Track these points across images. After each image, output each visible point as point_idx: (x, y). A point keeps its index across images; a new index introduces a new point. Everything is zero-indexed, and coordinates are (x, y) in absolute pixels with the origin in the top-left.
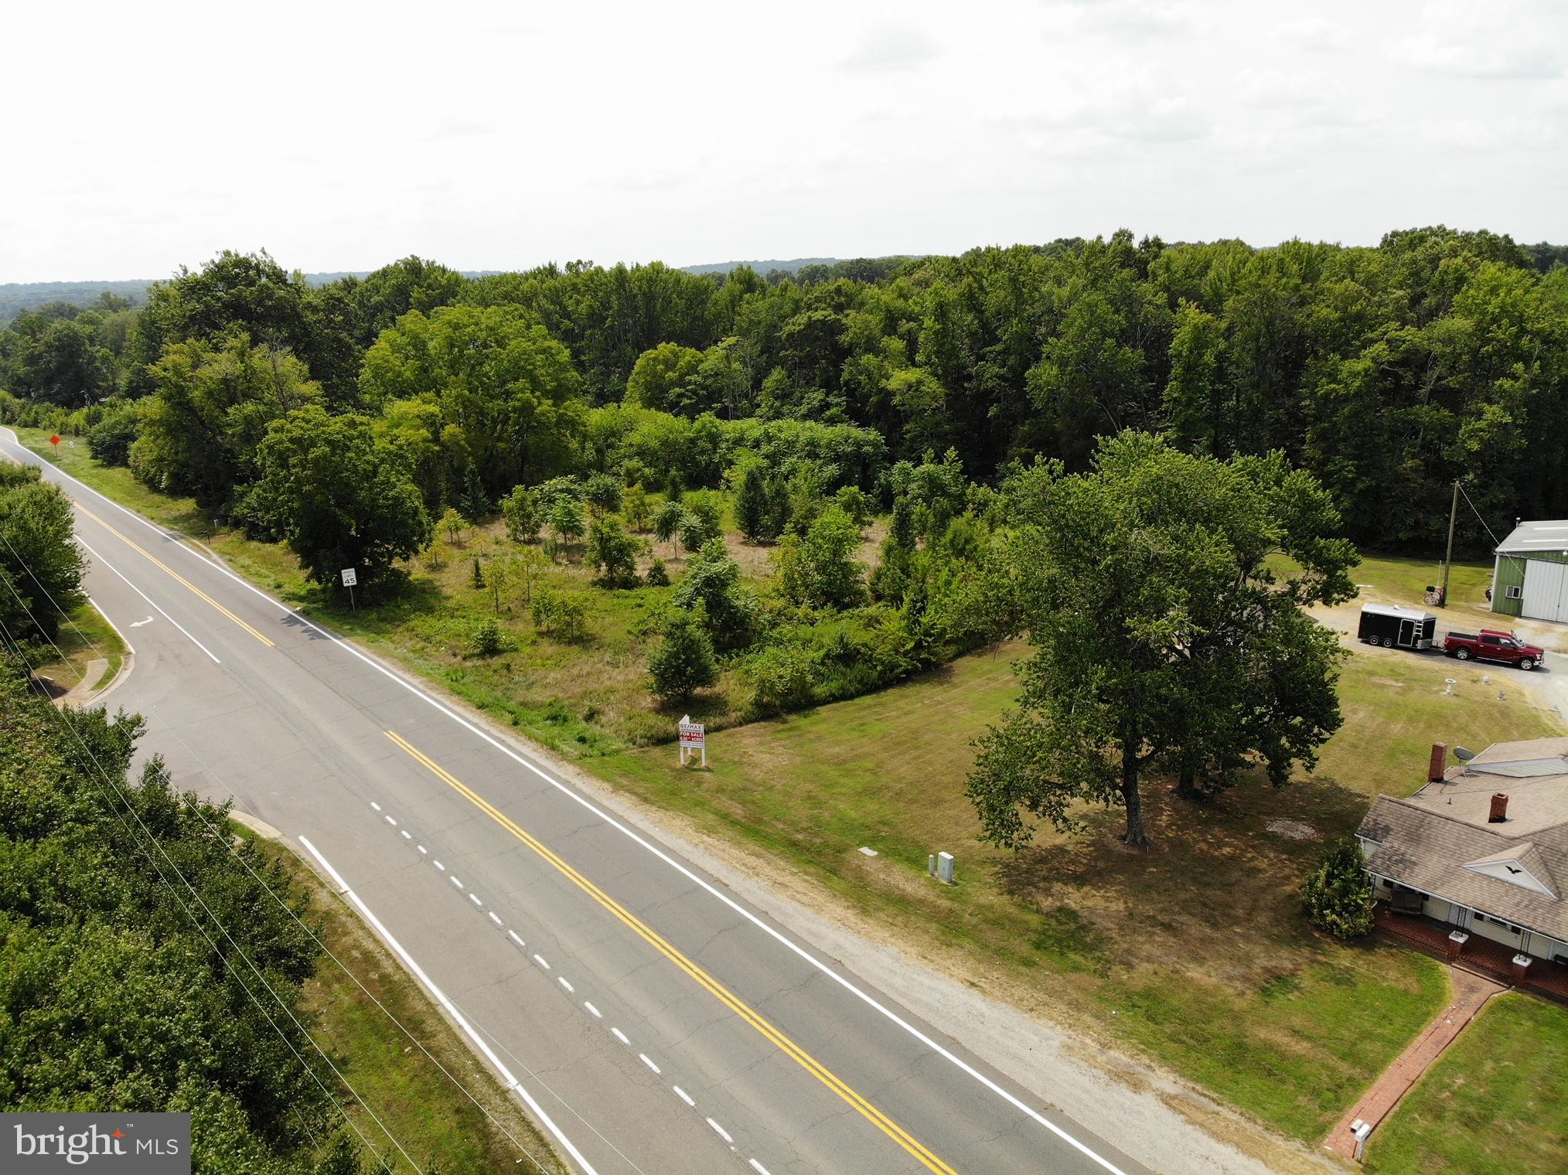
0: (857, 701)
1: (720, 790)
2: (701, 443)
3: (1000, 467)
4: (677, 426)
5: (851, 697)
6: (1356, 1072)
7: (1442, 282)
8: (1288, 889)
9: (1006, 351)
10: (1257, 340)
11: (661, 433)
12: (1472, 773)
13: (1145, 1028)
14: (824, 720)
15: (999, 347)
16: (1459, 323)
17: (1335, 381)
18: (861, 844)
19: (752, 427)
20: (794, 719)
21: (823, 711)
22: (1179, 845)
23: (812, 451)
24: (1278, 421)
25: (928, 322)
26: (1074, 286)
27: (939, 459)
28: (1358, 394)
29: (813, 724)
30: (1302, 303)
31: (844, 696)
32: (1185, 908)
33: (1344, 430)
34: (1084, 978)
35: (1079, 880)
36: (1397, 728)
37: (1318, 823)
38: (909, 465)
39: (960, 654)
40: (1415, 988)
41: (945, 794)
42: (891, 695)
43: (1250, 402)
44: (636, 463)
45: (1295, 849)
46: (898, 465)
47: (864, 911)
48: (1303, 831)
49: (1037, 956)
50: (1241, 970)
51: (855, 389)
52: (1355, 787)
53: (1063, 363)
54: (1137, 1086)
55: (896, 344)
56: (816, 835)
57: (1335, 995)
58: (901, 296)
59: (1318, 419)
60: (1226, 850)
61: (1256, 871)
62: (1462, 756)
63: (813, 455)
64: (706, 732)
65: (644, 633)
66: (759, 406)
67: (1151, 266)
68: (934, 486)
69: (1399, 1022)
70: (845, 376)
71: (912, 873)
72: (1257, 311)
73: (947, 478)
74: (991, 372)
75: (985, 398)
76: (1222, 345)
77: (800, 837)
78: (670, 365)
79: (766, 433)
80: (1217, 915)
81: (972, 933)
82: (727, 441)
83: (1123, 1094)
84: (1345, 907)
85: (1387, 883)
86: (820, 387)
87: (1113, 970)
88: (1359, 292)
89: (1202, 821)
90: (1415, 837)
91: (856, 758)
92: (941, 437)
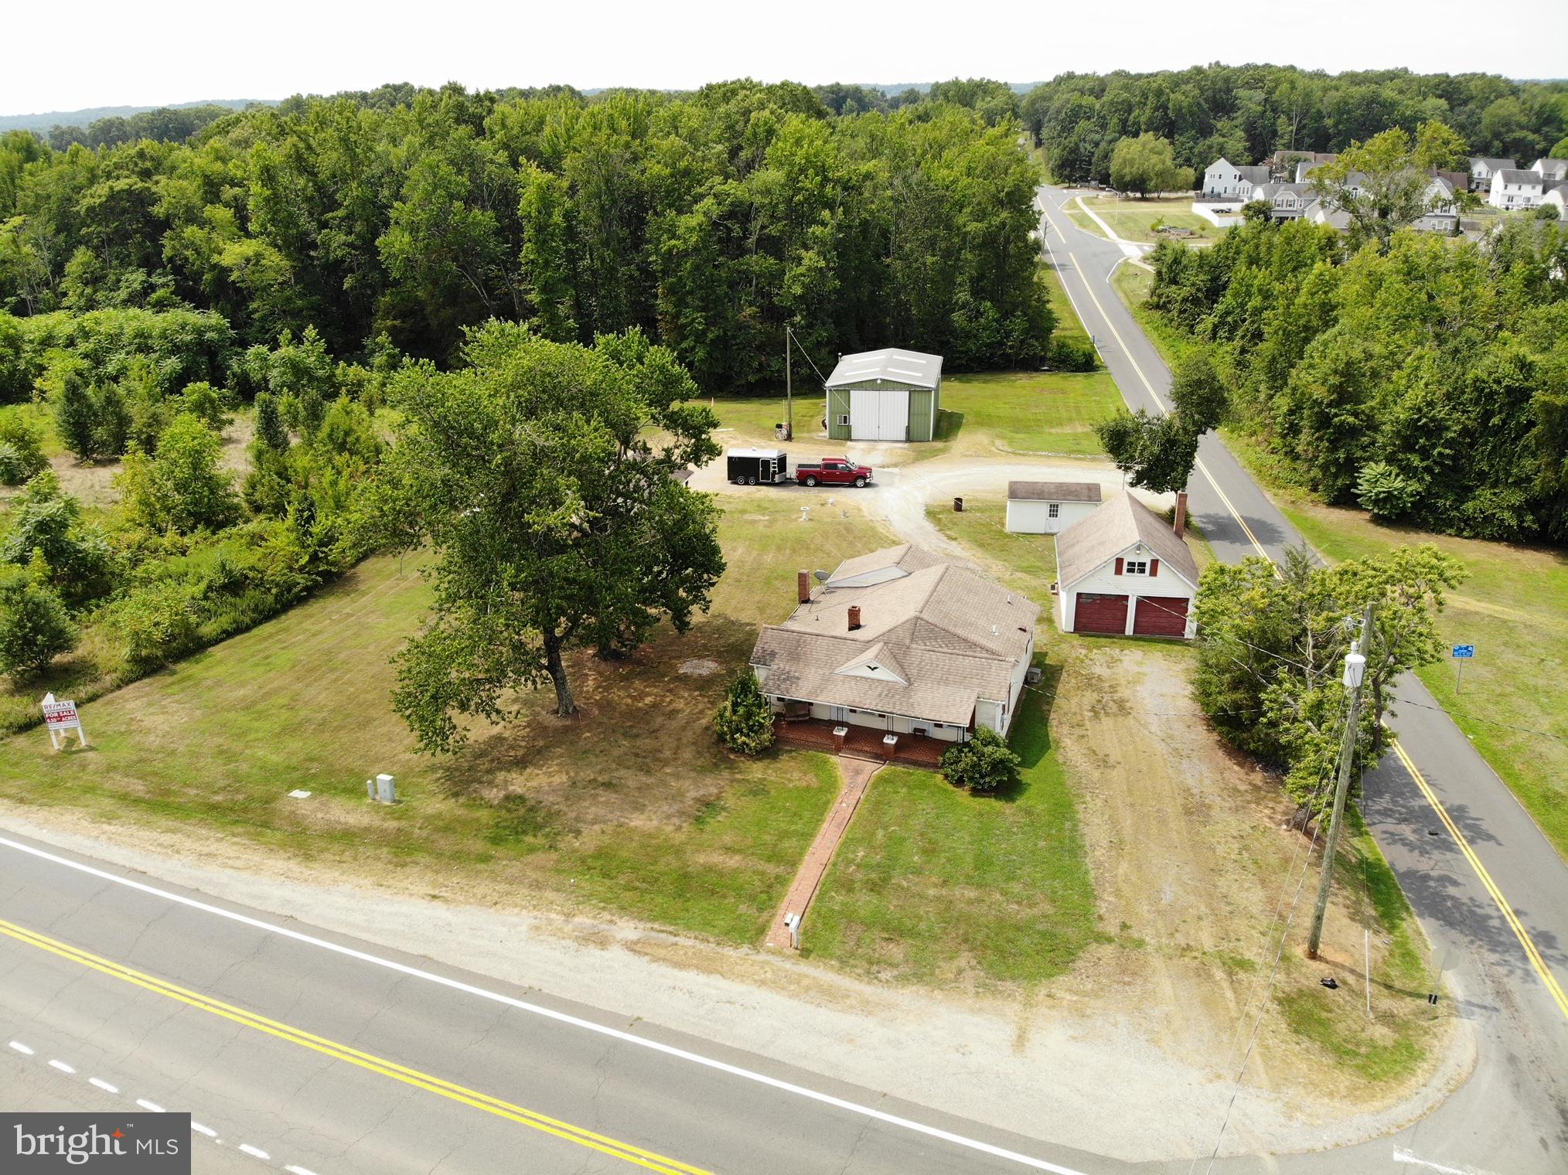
0: (255, 631)
1: (111, 768)
5: (248, 629)
6: (781, 870)
7: (755, 134)
9: (350, 217)
10: (600, 198)
12: (831, 590)
13: (601, 887)
14: (220, 662)
15: (341, 213)
16: (771, 176)
17: (674, 236)
18: (291, 788)
19: (61, 323)
20: (182, 666)
21: (217, 652)
22: (606, 706)
23: (143, 344)
24: (631, 277)
25: (255, 188)
26: (411, 145)
27: (297, 339)
28: (696, 249)
29: (207, 669)
30: (635, 159)
31: (239, 630)
32: (620, 762)
33: (689, 285)
34: (540, 858)
35: (521, 763)
36: (769, 558)
37: (719, 656)
38: (264, 349)
40: (814, 783)
41: (373, 713)
42: (293, 616)
43: (603, 260)
45: (703, 684)
46: (252, 350)
47: (308, 857)
48: (707, 667)
49: (493, 851)
50: (676, 807)
51: (182, 266)
52: (744, 617)
53: (413, 228)
54: (603, 943)
55: (222, 214)
56: (238, 791)
57: (752, 807)
58: (218, 158)
59: (665, 273)
60: (648, 700)
61: (675, 712)
62: (821, 578)
63: (144, 349)
64: (77, 706)
66: (65, 294)
67: (487, 122)
68: (299, 373)
69: (807, 815)
70: (167, 252)
71: (352, 804)
72: (595, 168)
73: (311, 361)
74: (338, 240)
75: (336, 268)
76: (569, 204)
77: (219, 798)
79: (81, 328)
80: (647, 762)
81: (424, 846)
82: (31, 342)
83: (594, 955)
84: (751, 729)
85: (779, 699)
86: (139, 266)
87: (568, 842)
88: (684, 148)
89: (623, 678)
90: (795, 656)
91: (266, 696)
92: (296, 314)
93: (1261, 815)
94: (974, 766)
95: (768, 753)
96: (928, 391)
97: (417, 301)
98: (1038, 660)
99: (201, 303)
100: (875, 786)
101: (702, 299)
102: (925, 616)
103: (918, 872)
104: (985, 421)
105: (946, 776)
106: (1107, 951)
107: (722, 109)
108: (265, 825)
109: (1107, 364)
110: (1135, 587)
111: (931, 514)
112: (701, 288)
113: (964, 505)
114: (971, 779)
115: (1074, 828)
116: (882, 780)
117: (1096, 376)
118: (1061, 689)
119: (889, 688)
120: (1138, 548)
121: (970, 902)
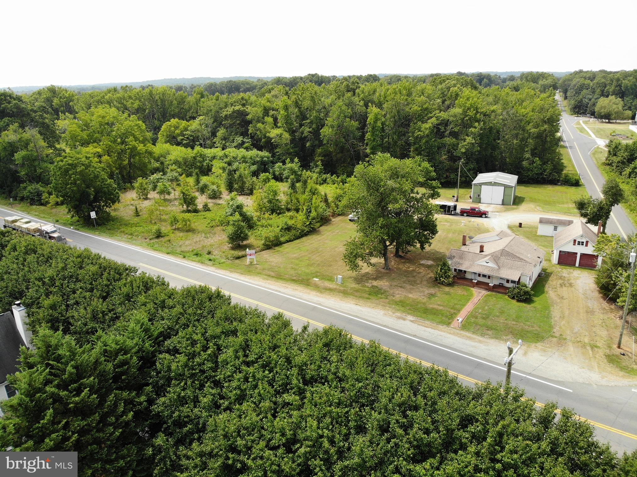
0: (295, 241)
1: (264, 269)
2: (198, 158)
3: (312, 164)
4: (188, 153)
5: (292, 241)
6: (455, 311)
7: (451, 96)
8: (429, 276)
9: (311, 122)
10: (394, 118)
11: (182, 155)
12: (473, 242)
13: (402, 309)
14: (287, 248)
15: (308, 121)
16: (457, 110)
17: (420, 131)
18: (313, 278)
19: (217, 151)
20: (276, 248)
21: (286, 245)
22: (398, 269)
23: (244, 160)
24: (402, 145)
25: (282, 112)
26: (332, 99)
27: (292, 161)
28: (427, 136)
29: (284, 249)
30: (408, 105)
31: (290, 241)
32: (404, 282)
33: (424, 147)
34: (384, 300)
35: (375, 279)
36: (450, 235)
37: (433, 260)
38: (281, 164)
39: (321, 226)
40: (466, 294)
41: (332, 263)
42: (304, 239)
43: (393, 139)
44: (174, 167)
45: (429, 267)
46: (277, 164)
47: (321, 292)
48: (430, 263)
49: (370, 297)
50: (422, 294)
51: (254, 136)
52: (441, 251)
53: (332, 127)
54: (404, 319)
55: (269, 120)
56: (299, 277)
57: (446, 297)
58: (269, 101)
59: (415, 144)
60: (411, 269)
61: (420, 273)
62: (471, 238)
63: (245, 162)
65: (212, 227)
66: (215, 143)
67: (357, 91)
68: (293, 172)
69: (463, 301)
70: (250, 131)
71: (330, 283)
72: (394, 107)
73: (296, 168)
74: (306, 130)
75: (303, 140)
76: (383, 120)
77: (295, 278)
78: (176, 128)
79: (225, 154)
80: (413, 283)
81: (352, 294)
82: (209, 157)
83: (401, 321)
84: (446, 277)
85: (455, 270)
86: (240, 135)
87: (390, 298)
88: (426, 100)
89: (403, 263)
90: (461, 257)
91: (302, 257)
92: (290, 154)
93: (612, 316)
94: (518, 293)
95: (450, 285)
96: (512, 187)
97: (330, 152)
98: (544, 270)
99: (260, 149)
100: (485, 297)
101: (427, 153)
102: (506, 249)
103: (498, 317)
104: (533, 200)
105: (509, 296)
106: (555, 339)
107: (440, 87)
108: (308, 285)
109: (585, 184)
110: (580, 250)
111: (510, 227)
112: (427, 149)
113: (523, 226)
114: (517, 297)
115: (549, 312)
116: (487, 295)
117: (580, 188)
118: (550, 279)
119: (493, 269)
120: (582, 236)
121: (513, 324)
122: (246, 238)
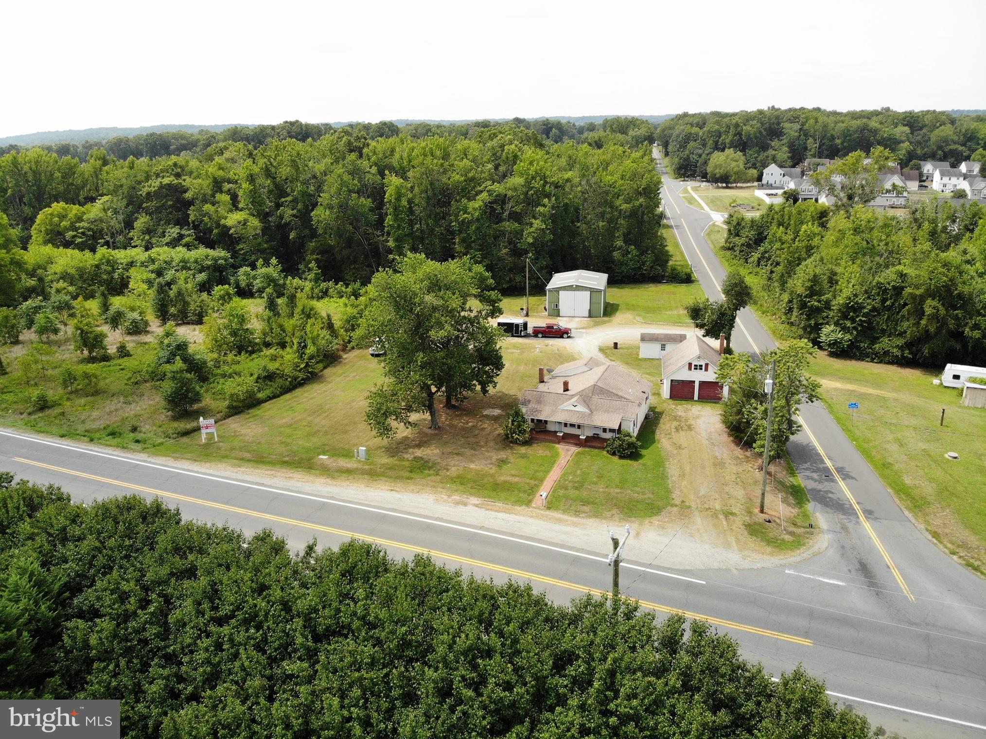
0: (282, 397)
1: (232, 449)
2: (103, 267)
3: (301, 267)
4: (87, 259)
5: (278, 396)
6: (536, 482)
7: (507, 158)
8: (497, 432)
9: (295, 201)
10: (427, 192)
11: (75, 263)
12: (554, 377)
13: (462, 488)
14: (269, 409)
15: (289, 198)
16: (516, 181)
17: (466, 212)
18: (319, 454)
19: (137, 254)
20: (253, 411)
21: (267, 405)
22: (452, 426)
23: (184, 266)
24: (442, 234)
25: (245, 185)
26: (327, 163)
27: (267, 263)
28: (478, 220)
29: (265, 412)
30: (445, 172)
31: (275, 396)
32: (462, 446)
33: (474, 237)
34: (433, 478)
35: (419, 446)
36: (522, 368)
37: (501, 408)
38: (249, 269)
39: (325, 368)
40: (549, 454)
41: (348, 428)
42: (298, 392)
43: (428, 225)
44: (62, 284)
45: (496, 419)
46: (242, 269)
47: (333, 478)
48: (497, 412)
49: (412, 475)
50: (489, 461)
51: (198, 225)
52: (512, 392)
53: (330, 207)
54: (465, 504)
55: (224, 198)
56: (295, 456)
57: (523, 462)
58: (221, 168)
59: (460, 232)
60: (470, 424)
61: (484, 429)
62: (550, 371)
63: (185, 268)
64: (216, 422)
65: (136, 383)
66: (132, 239)
67: (365, 150)
68: (270, 280)
69: (546, 465)
70: (192, 218)
71: (347, 460)
72: (425, 176)
73: (275, 275)
74: (288, 213)
75: (283, 228)
76: (410, 196)
77: (287, 459)
78: (62, 217)
79: (150, 257)
80: (474, 446)
81: (383, 474)
82: (122, 264)
83: (462, 508)
84: (520, 432)
85: (532, 420)
86: (175, 225)
87: (443, 473)
88: (471, 166)
89: (458, 416)
90: (539, 402)
91: (296, 422)
92: (263, 251)
93: (748, 467)
94: (620, 446)
95: (527, 443)
96: (600, 291)
97: (330, 246)
98: (652, 409)
99: (211, 245)
100: (576, 455)
101: (480, 245)
102: (599, 384)
103: (595, 483)
104: (630, 308)
105: (608, 452)
106: (675, 509)
107: (489, 144)
108: (310, 468)
109: (699, 279)
110: (698, 377)
111: (602, 350)
112: (480, 239)
113: (619, 346)
114: (619, 451)
115: (664, 470)
116: (579, 453)
117: (692, 286)
118: (662, 421)
119: (583, 414)
120: (699, 358)
121: (617, 493)
122: (197, 398)
